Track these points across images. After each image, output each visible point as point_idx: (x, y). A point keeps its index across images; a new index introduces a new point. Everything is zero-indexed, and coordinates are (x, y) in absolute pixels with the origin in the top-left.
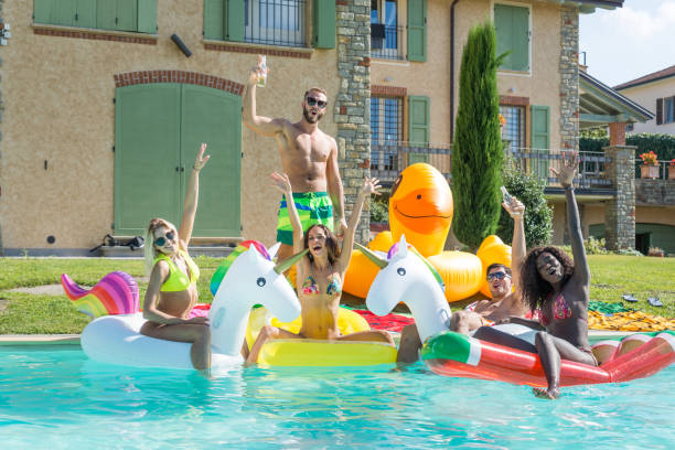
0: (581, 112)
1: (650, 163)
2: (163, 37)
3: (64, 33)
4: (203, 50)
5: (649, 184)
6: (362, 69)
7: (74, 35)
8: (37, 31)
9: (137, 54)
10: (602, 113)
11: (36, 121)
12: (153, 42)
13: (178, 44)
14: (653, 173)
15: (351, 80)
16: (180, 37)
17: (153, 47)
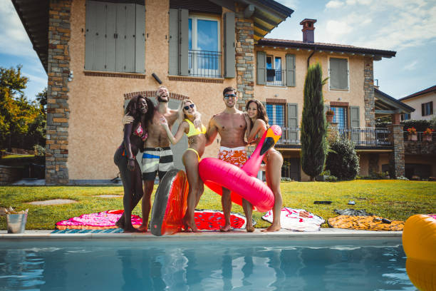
0: (376, 109)
1: (413, 133)
2: (148, 75)
3: (99, 74)
4: (168, 81)
5: (412, 144)
6: (250, 88)
7: (104, 75)
8: (87, 74)
9: (135, 83)
10: (387, 109)
11: (85, 117)
12: (143, 77)
13: (156, 79)
14: (415, 138)
15: (244, 93)
16: (157, 74)
17: (143, 80)
